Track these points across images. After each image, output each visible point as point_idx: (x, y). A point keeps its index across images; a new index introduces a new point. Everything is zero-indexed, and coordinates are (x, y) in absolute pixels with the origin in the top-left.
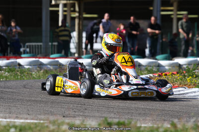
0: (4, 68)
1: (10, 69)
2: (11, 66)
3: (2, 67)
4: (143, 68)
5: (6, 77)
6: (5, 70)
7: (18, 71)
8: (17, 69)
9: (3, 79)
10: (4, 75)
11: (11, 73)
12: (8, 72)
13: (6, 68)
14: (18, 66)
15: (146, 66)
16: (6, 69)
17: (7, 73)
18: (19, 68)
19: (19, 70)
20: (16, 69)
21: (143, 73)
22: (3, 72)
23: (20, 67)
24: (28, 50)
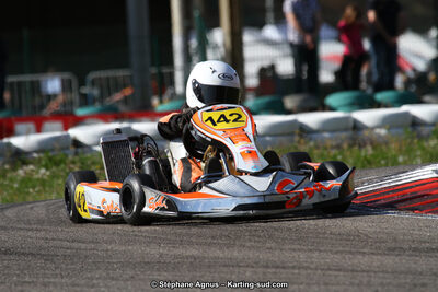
0: (35, 155)
1: (50, 159)
2: (52, 150)
3: (27, 153)
4: (425, 131)
5: (43, 182)
6: (37, 163)
7: (73, 162)
8: (70, 157)
9: (34, 187)
10: (36, 176)
11: (54, 169)
12: (47, 168)
13: (42, 155)
14: (72, 149)
15: (433, 124)
16: (40, 159)
17: (43, 170)
18: (76, 154)
19: (77, 158)
20: (66, 156)
21: (425, 144)
22: (31, 167)
23: (80, 150)
24: (96, 92)
